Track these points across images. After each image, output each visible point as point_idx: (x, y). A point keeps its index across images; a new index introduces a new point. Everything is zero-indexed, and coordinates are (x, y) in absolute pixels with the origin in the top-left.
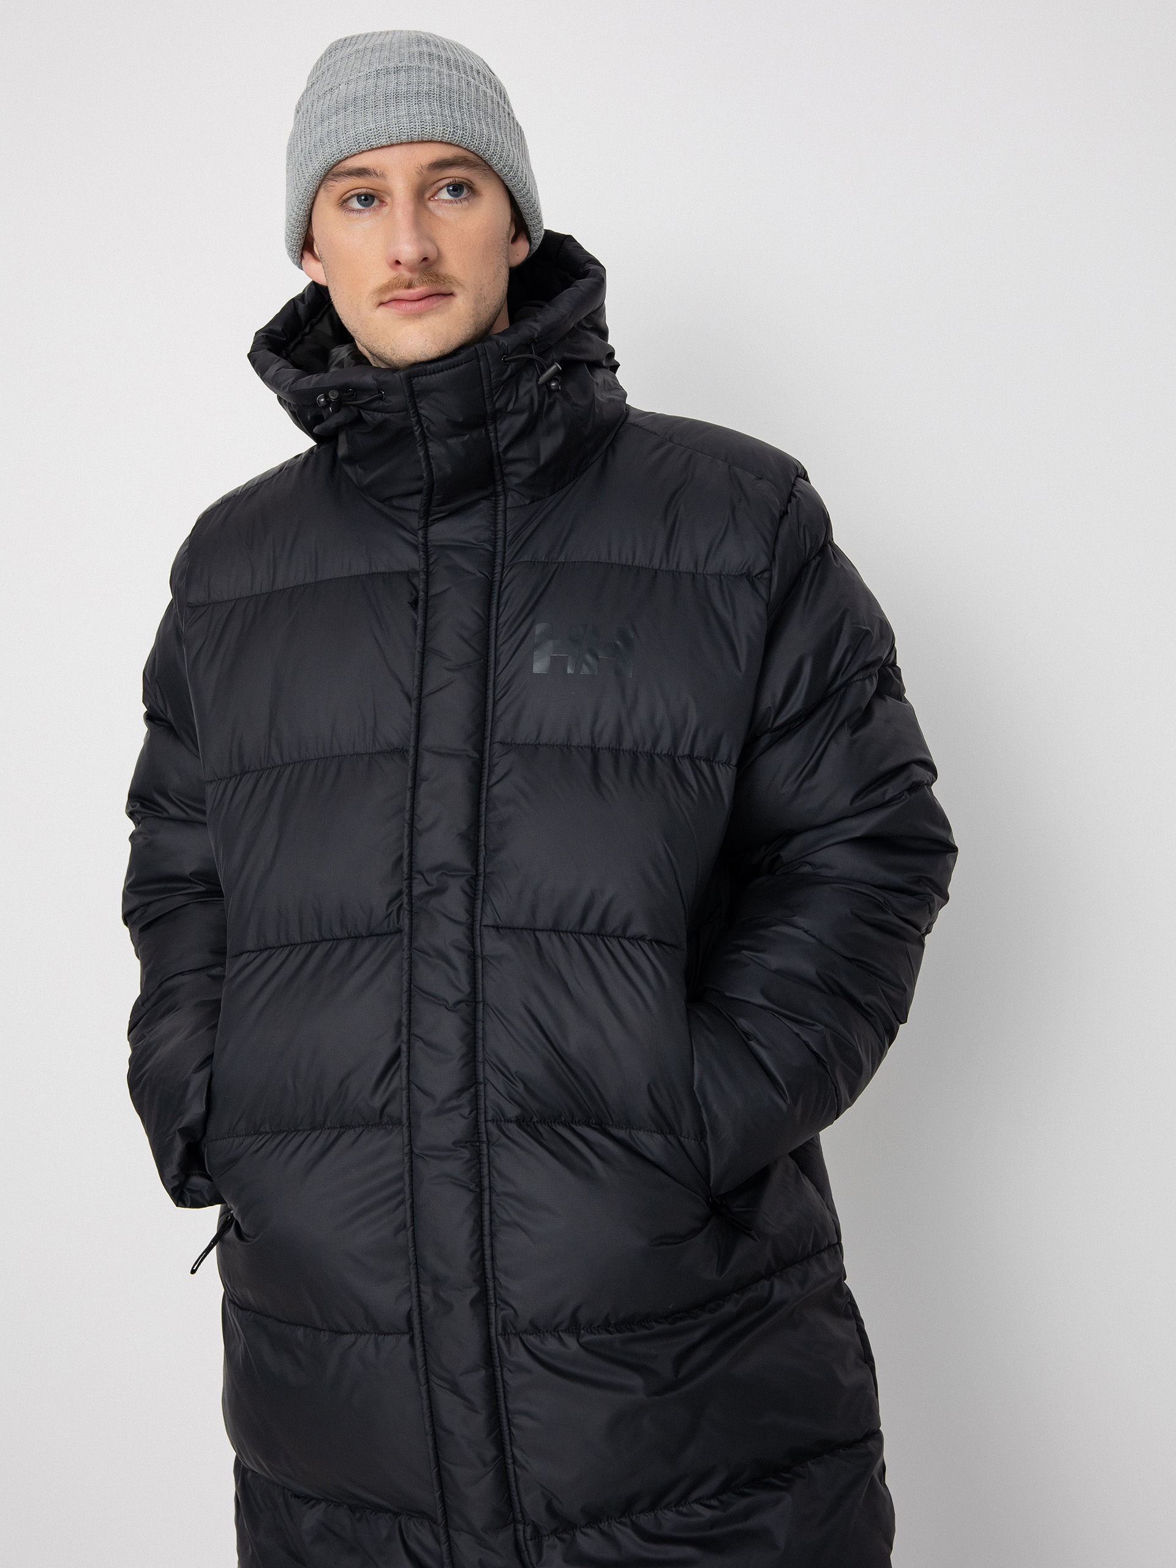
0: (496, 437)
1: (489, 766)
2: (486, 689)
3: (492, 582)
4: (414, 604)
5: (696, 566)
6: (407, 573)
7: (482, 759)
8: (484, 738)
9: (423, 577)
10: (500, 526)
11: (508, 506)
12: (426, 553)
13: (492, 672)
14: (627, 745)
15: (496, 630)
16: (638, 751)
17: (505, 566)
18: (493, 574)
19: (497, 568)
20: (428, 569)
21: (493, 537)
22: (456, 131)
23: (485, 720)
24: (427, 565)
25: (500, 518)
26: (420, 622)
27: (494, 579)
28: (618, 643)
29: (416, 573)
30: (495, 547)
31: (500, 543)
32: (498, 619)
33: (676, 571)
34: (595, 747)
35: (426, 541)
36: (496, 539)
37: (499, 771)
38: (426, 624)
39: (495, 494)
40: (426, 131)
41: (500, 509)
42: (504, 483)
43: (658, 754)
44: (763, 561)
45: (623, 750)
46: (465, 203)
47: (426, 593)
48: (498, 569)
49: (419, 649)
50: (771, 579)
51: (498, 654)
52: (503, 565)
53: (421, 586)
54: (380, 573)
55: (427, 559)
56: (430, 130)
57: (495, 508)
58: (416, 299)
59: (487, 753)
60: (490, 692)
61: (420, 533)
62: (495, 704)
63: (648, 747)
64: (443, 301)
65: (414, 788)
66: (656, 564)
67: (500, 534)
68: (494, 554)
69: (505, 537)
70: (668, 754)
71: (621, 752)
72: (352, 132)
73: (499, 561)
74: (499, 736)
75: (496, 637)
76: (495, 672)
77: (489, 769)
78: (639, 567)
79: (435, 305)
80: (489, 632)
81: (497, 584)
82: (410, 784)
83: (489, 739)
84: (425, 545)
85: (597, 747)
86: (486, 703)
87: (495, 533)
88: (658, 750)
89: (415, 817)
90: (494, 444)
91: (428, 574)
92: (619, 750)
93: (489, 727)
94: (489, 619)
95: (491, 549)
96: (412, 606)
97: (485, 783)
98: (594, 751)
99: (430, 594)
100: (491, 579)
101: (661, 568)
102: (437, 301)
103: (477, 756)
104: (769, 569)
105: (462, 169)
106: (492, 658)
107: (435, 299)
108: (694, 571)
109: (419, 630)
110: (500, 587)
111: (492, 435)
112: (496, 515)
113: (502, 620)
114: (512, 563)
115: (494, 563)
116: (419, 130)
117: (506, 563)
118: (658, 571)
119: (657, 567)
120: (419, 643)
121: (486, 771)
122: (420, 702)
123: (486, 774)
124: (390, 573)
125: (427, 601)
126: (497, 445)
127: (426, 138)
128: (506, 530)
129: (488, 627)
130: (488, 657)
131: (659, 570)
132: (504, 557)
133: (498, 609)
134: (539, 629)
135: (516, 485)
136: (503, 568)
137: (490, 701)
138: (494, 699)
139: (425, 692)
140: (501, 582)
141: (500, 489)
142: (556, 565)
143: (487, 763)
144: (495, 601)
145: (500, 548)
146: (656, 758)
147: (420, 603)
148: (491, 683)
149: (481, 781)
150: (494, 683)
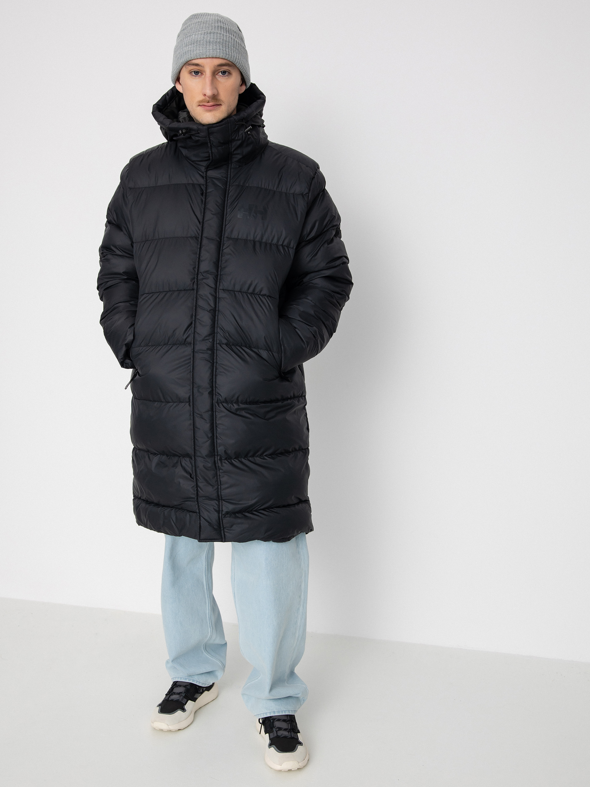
4: (202, 194)
5: (287, 190)
6: (200, 185)
7: (221, 242)
8: (221, 235)
10: (229, 173)
11: (232, 168)
12: (206, 179)
13: (225, 216)
14: (264, 240)
15: (227, 204)
16: (267, 243)
18: (226, 187)
21: (227, 177)
22: (226, 55)
23: (222, 230)
24: (206, 183)
26: (204, 200)
29: (203, 185)
30: (227, 179)
31: (229, 178)
32: (227, 201)
33: (281, 192)
35: (206, 175)
37: (226, 245)
38: (206, 200)
39: (228, 164)
41: (230, 168)
42: (232, 160)
44: (307, 191)
46: (227, 77)
47: (206, 191)
48: (228, 186)
49: (203, 208)
50: (308, 196)
51: (227, 211)
53: (204, 189)
54: (191, 184)
55: (206, 181)
56: (218, 55)
57: (228, 168)
58: (210, 106)
59: (222, 240)
60: (224, 222)
61: (205, 173)
62: (225, 226)
63: (270, 241)
64: (218, 107)
65: (200, 248)
66: (275, 189)
67: (229, 176)
68: (227, 182)
69: (230, 177)
70: (276, 244)
72: (195, 53)
73: (228, 184)
74: (226, 236)
75: (227, 206)
78: (270, 190)
79: (215, 108)
80: (224, 204)
81: (227, 191)
82: (199, 247)
83: (223, 236)
84: (206, 177)
86: (223, 225)
87: (227, 175)
88: (273, 243)
89: (200, 256)
91: (206, 185)
92: (262, 242)
93: (223, 232)
94: (225, 200)
95: (226, 180)
98: (254, 242)
100: (226, 189)
103: (220, 240)
104: (308, 193)
105: (227, 67)
106: (225, 212)
107: (216, 106)
108: (286, 192)
109: (203, 202)
110: (228, 192)
111: (230, 146)
112: (228, 170)
113: (229, 201)
114: (232, 185)
116: (216, 54)
118: (275, 191)
120: (203, 206)
121: (222, 245)
122: (203, 223)
124: (194, 184)
125: (206, 194)
126: (231, 149)
128: (231, 175)
132: (230, 183)
133: (228, 198)
134: (240, 205)
135: (235, 161)
136: (230, 186)
138: (225, 224)
139: (205, 221)
140: (229, 190)
141: (230, 162)
142: (246, 187)
143: (222, 243)
144: (227, 196)
145: (229, 180)
146: (272, 245)
147: (204, 194)
148: (224, 220)
149: (220, 248)
150: (225, 220)
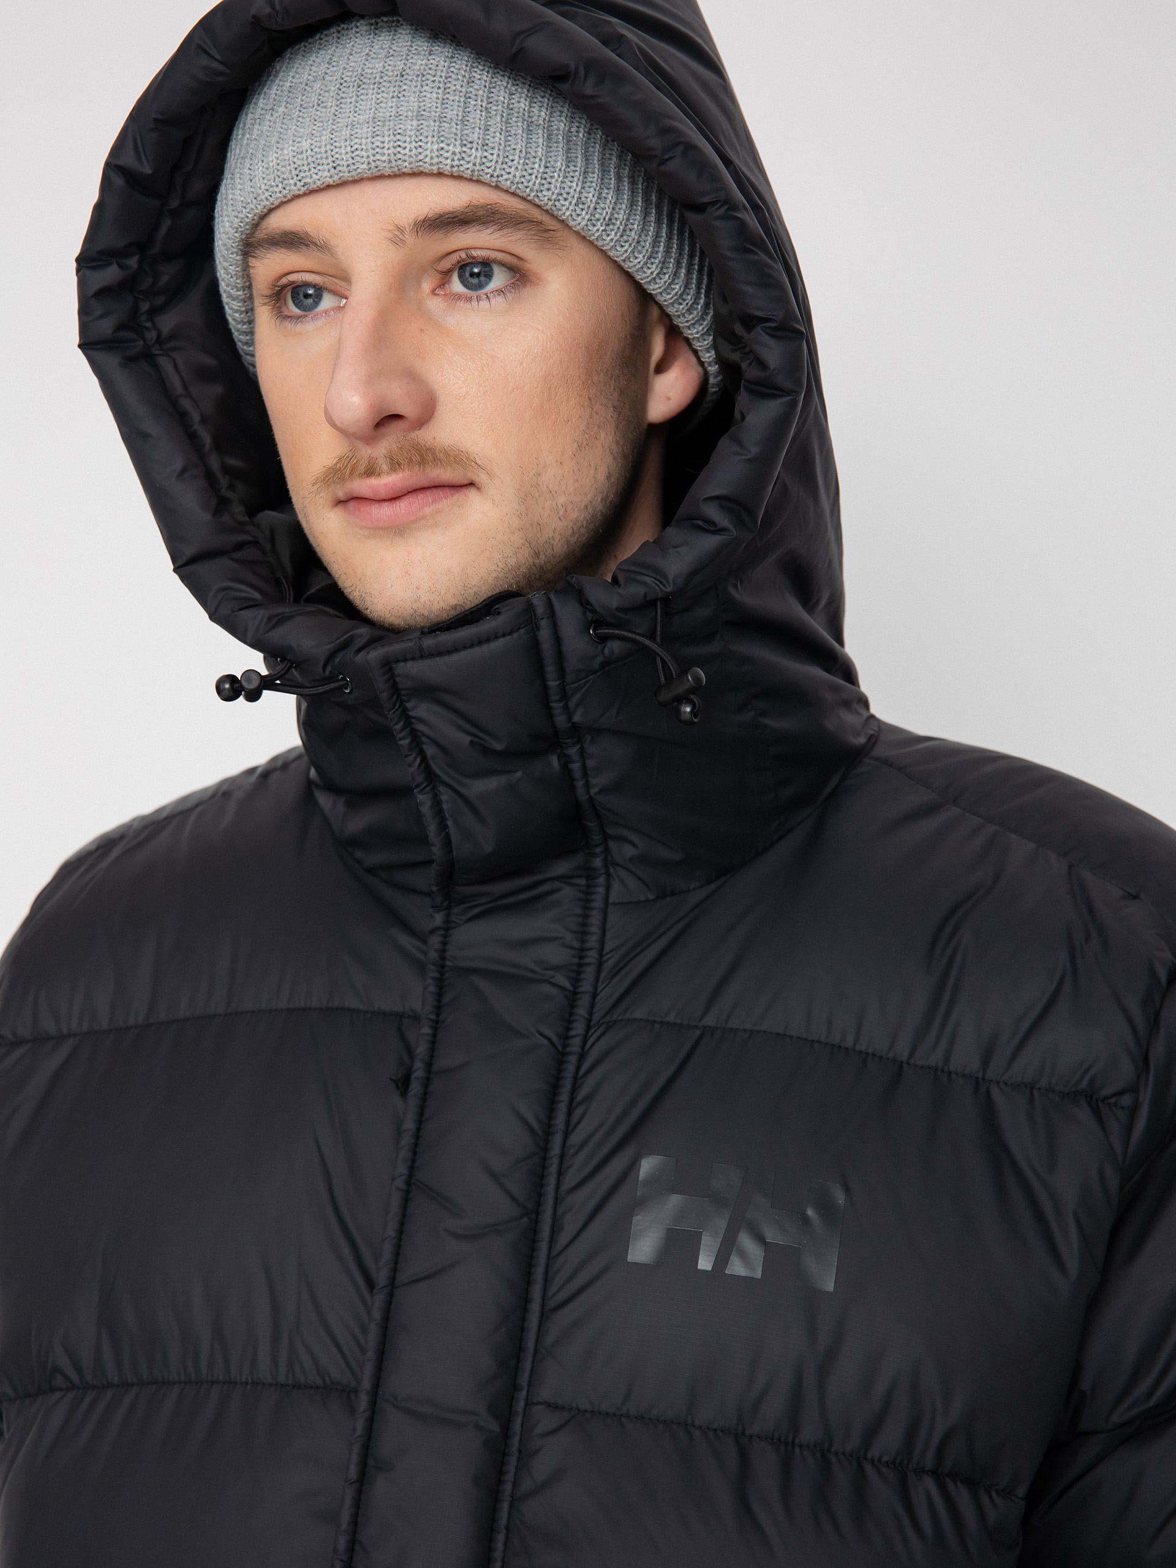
0: (584, 768)
1: (520, 1451)
2: (529, 1282)
3: (563, 1054)
4: (403, 1084)
5: (985, 1062)
6: (400, 1016)
7: (506, 1433)
8: (515, 1387)
9: (427, 1030)
10: (593, 941)
11: (612, 899)
12: (440, 983)
13: (543, 1246)
14: (810, 1432)
15: (562, 1156)
16: (833, 1450)
17: (593, 1023)
18: (565, 1037)
19: (575, 1025)
20: (438, 1015)
21: (576, 960)
22: (468, 151)
23: (520, 1350)
24: (438, 1008)
25: (595, 920)
26: (410, 1124)
27: (568, 1050)
28: (810, 1212)
29: (416, 1018)
30: (576, 981)
31: (589, 973)
32: (567, 1135)
33: (943, 1071)
34: (743, 1433)
35: (443, 959)
36: (580, 965)
37: (542, 1466)
38: (419, 1129)
39: (589, 873)
40: (403, 152)
41: (596, 905)
42: (607, 851)
43: (872, 1461)
44: (1126, 1069)
45: (801, 1446)
46: (498, 301)
47: (429, 1065)
48: (579, 1028)
49: (400, 1183)
50: (1134, 1109)
51: (560, 1211)
52: (589, 1021)
53: (421, 1049)
54: (348, 1009)
55: (440, 995)
56: (411, 150)
57: (586, 902)
58: (384, 496)
59: (518, 1420)
60: (537, 1290)
61: (435, 941)
62: (544, 1316)
63: (854, 1443)
64: (446, 502)
65: (362, 1482)
66: (902, 1049)
67: (592, 957)
68: (572, 998)
69: (600, 964)
70: (893, 1462)
71: (797, 1450)
73: (582, 1011)
74: (545, 1392)
75: (560, 1173)
76: (550, 1249)
77: (519, 1460)
78: (868, 1054)
79: (427, 510)
80: (545, 1159)
81: (573, 1059)
82: (353, 1473)
83: (523, 1393)
84: (441, 968)
85: (747, 1433)
86: (525, 1310)
87: (581, 952)
88: (875, 1452)
89: (357, 1547)
90: (580, 784)
91: (436, 1025)
92: (794, 1444)
93: (527, 1365)
94: (548, 1134)
95: (567, 984)
96: (397, 1086)
97: (508, 1487)
98: (740, 1438)
99: (434, 1068)
100: (560, 1048)
101: (912, 1061)
102: (434, 501)
103: (495, 1427)
104: (1133, 1089)
105: (489, 231)
106: (547, 1218)
107: (429, 496)
108: (980, 1075)
109: (407, 1140)
110: (578, 1068)
111: (576, 766)
112: (586, 916)
113: (575, 1138)
114: (608, 1019)
115: (571, 1014)
116: (390, 151)
117: (596, 1017)
118: (905, 1066)
119: (904, 1058)
120: (402, 1169)
121: (513, 1461)
122: (391, 1295)
123: (511, 1468)
124: (366, 1012)
125: (427, 1082)
126: (587, 786)
127: (406, 167)
128: (602, 949)
129: (546, 1150)
130: (538, 1213)
131: (908, 1064)
132: (592, 1006)
133: (569, 1114)
134: (647, 1166)
135: (631, 859)
136: (588, 1028)
137: (535, 1307)
138: (543, 1305)
139: (403, 1277)
140: (582, 1057)
141: (598, 862)
142: (698, 1033)
143: (515, 1443)
144: (564, 1096)
145: (586, 986)
146: (869, 1469)
147: (415, 1088)
148: (539, 1273)
149: (500, 1482)
150: (546, 1273)
